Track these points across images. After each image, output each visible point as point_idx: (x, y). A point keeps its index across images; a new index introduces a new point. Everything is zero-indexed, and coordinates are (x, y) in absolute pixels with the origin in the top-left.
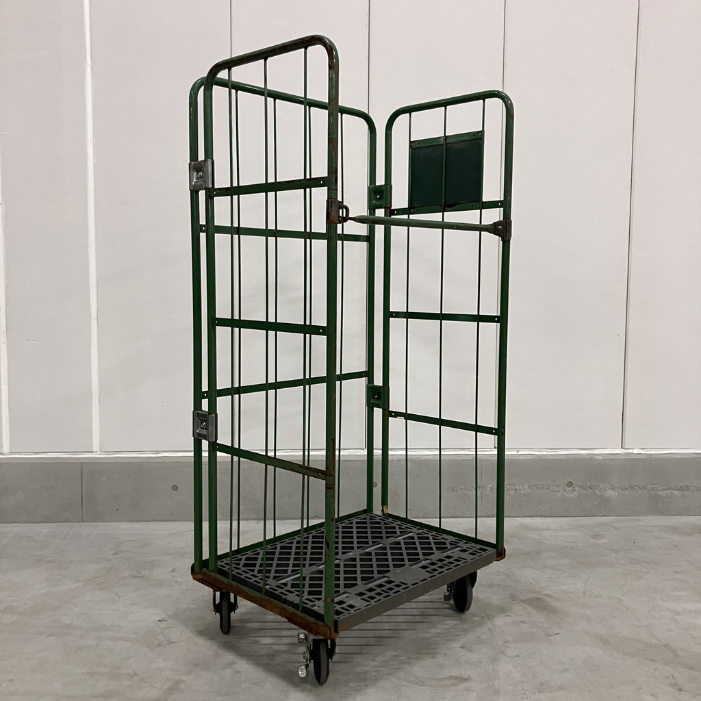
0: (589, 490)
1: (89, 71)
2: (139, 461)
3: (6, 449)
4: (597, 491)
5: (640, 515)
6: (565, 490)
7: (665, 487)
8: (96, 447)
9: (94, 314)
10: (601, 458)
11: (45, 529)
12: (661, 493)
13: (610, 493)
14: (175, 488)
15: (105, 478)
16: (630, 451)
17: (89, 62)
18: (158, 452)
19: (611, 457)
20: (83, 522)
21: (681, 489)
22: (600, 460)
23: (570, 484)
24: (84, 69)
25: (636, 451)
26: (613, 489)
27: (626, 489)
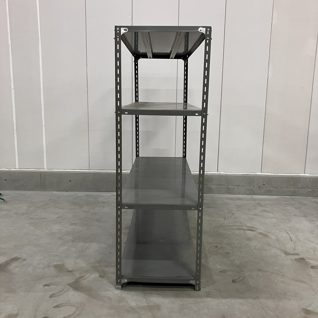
1: (40, 45)
2: (59, 172)
3: (17, 167)
4: (208, 186)
5: (223, 194)
7: (231, 185)
8: (45, 167)
9: (44, 125)
10: (209, 175)
11: (30, 193)
12: (230, 187)
13: (212, 186)
14: (70, 181)
15: (48, 177)
16: (220, 173)
17: (40, 42)
18: (65, 169)
19: (213, 174)
20: (41, 190)
21: (237, 186)
24: (38, 45)
25: (222, 173)
26: (214, 185)
27: (218, 185)
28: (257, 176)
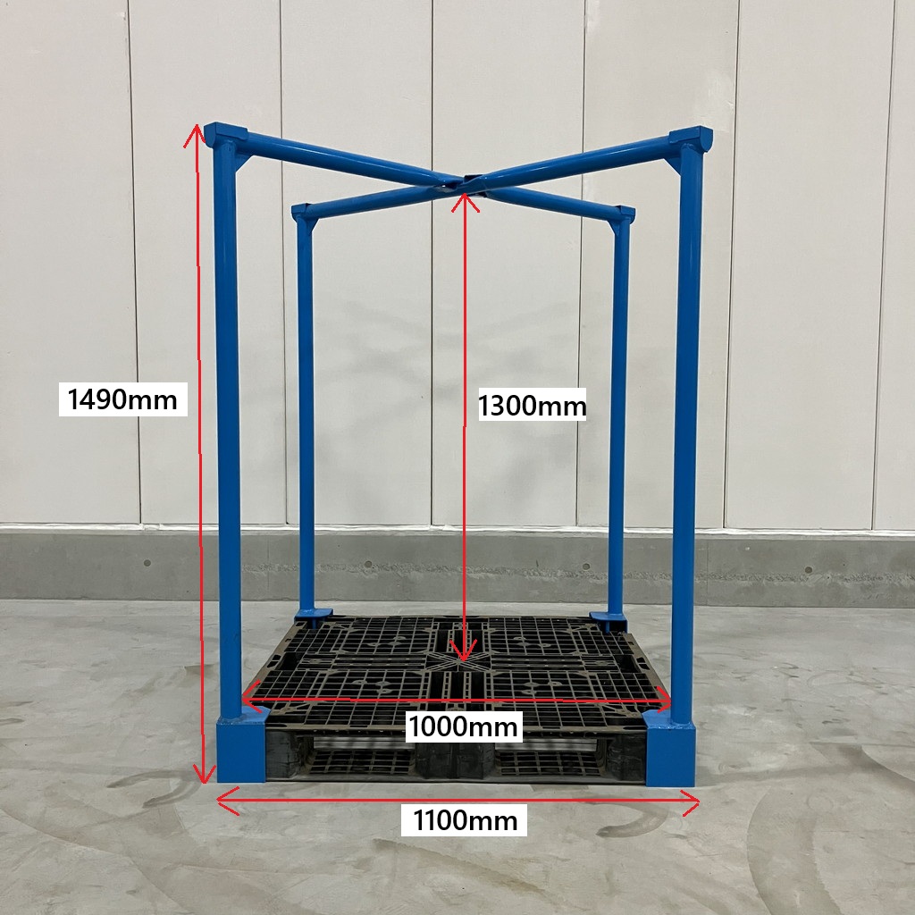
0: (391, 572)
4: (399, 573)
6: (363, 571)
7: (478, 569)
10: (403, 535)
13: (415, 575)
16: (440, 528)
19: (416, 534)
21: (496, 572)
22: (402, 537)
23: (368, 564)
25: (446, 528)
26: (418, 570)
27: (433, 570)
28: (564, 536)
